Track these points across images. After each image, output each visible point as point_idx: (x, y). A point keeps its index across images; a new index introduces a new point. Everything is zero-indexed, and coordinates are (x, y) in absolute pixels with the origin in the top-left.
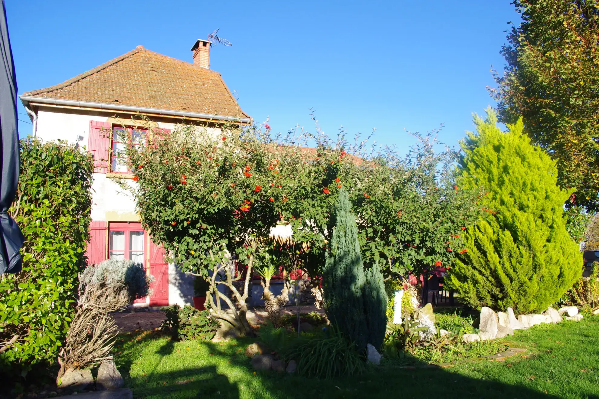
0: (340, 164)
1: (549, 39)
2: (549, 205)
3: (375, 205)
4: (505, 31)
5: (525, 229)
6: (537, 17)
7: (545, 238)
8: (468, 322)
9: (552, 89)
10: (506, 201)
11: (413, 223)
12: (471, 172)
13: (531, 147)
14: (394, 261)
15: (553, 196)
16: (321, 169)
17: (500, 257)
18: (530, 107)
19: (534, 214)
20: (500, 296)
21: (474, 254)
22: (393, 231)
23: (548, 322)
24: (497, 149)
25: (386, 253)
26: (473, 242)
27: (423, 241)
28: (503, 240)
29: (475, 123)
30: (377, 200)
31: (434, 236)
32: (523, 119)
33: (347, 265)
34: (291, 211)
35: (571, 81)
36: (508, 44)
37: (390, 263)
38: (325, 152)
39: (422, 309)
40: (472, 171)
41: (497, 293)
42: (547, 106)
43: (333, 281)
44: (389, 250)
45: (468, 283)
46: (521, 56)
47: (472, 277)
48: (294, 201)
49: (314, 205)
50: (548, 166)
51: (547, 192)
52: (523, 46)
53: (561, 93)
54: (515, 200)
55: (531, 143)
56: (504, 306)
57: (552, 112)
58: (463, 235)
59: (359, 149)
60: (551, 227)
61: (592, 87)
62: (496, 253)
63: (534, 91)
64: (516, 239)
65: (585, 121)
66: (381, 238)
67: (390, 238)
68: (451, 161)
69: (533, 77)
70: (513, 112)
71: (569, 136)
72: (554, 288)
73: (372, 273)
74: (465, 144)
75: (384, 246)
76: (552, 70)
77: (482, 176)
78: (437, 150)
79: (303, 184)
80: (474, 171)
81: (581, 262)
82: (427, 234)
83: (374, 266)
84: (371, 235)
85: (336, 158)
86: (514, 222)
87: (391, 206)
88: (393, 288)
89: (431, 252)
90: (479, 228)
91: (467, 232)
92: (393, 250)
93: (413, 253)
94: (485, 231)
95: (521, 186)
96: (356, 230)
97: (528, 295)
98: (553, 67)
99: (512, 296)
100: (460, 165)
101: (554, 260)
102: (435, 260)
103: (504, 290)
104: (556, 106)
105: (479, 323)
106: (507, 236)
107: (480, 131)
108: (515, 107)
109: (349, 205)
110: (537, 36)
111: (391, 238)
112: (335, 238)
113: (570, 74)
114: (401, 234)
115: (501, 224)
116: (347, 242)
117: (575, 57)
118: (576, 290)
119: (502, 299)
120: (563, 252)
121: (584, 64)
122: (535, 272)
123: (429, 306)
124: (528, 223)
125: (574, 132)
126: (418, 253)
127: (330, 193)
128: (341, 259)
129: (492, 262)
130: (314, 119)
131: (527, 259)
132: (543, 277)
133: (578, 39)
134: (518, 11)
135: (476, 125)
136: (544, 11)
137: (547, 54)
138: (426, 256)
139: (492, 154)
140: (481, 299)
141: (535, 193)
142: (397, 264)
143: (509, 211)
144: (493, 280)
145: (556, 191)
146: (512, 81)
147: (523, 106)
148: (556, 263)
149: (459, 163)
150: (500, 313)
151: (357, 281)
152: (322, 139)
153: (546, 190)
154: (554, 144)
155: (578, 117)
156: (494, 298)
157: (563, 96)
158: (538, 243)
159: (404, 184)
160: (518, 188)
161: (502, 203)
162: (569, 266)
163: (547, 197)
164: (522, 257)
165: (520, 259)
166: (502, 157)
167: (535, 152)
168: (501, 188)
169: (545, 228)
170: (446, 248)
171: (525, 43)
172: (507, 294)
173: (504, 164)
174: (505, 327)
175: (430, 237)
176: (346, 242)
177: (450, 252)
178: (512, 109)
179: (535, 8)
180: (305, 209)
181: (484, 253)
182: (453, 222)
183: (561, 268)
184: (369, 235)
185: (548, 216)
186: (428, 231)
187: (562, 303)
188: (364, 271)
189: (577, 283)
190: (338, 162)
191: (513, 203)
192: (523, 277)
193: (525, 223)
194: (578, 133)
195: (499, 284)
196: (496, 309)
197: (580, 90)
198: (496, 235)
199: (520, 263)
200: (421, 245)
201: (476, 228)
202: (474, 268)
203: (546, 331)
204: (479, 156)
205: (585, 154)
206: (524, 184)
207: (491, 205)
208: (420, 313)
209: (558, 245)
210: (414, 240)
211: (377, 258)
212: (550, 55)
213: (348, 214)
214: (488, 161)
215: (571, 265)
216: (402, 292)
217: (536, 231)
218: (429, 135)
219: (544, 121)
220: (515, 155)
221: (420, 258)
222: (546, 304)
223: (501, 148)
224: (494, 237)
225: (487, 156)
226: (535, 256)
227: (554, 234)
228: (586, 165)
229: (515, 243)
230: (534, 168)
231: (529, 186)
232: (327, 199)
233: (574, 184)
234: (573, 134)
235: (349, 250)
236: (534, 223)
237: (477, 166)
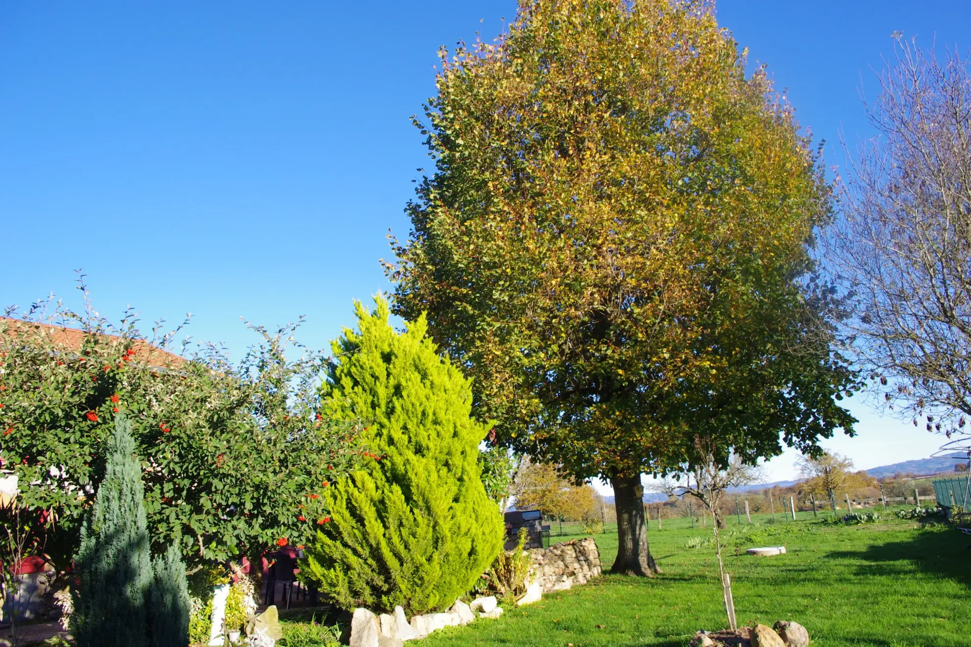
0: (120, 371)
1: (470, 202)
2: (457, 446)
3: (179, 444)
4: (414, 181)
5: (423, 483)
6: (456, 169)
7: (451, 496)
8: (334, 635)
9: (470, 274)
10: (396, 439)
11: (242, 475)
12: (346, 392)
13: (438, 358)
14: (208, 539)
15: (463, 433)
16: (86, 376)
17: (386, 527)
18: (441, 297)
19: (436, 459)
20: (385, 588)
21: (345, 523)
22: (208, 489)
23: (455, 623)
24: (387, 358)
25: (194, 525)
26: (344, 503)
27: (258, 505)
28: (390, 499)
29: (357, 315)
30: (183, 435)
31: (277, 496)
32: (427, 315)
33: (119, 551)
34: (21, 451)
35: (495, 266)
36: (417, 200)
37: (201, 543)
38: (97, 348)
39: (260, 617)
40: (348, 390)
41: (381, 583)
42: (463, 298)
43: (91, 580)
44: (200, 521)
45: (335, 570)
46: (432, 220)
47: (342, 560)
48: (29, 432)
49: (68, 440)
50: (459, 388)
51: (455, 427)
52: (435, 207)
53: (481, 281)
54: (410, 438)
55: (436, 352)
56: (391, 604)
57: (470, 308)
58: (329, 492)
59: (160, 346)
60: (460, 479)
61: (521, 278)
62: (379, 521)
63: (448, 274)
64: (408, 498)
65: (512, 325)
66: (188, 500)
67: (202, 501)
68: (313, 374)
69: (446, 254)
70: (417, 302)
71: (490, 345)
72: (464, 571)
73: (166, 563)
74: (339, 346)
75: (190, 515)
76: (472, 247)
77: (362, 400)
78: (291, 356)
79: (47, 403)
80: (351, 391)
81: (501, 529)
82: (265, 494)
83: (170, 549)
84: (169, 495)
85: (115, 360)
86: (406, 472)
87: (205, 447)
88: (211, 582)
89: (272, 522)
90: (354, 481)
91: (336, 488)
92: (206, 521)
93: (242, 525)
94: (363, 486)
95: (420, 416)
96: (140, 485)
97: (426, 584)
98: (473, 243)
99: (403, 587)
100: (330, 379)
101: (463, 530)
102: (277, 536)
103: (390, 578)
104: (474, 299)
105: (350, 635)
106: (396, 493)
107: (364, 329)
108: (419, 295)
109: (131, 444)
110: (455, 195)
111: (204, 500)
112: (100, 502)
113: (494, 256)
114: (222, 493)
115: (388, 474)
116: (123, 510)
117: (500, 233)
118: (496, 571)
119: (387, 593)
120: (477, 517)
121: (512, 245)
122: (437, 549)
123: (273, 610)
124: (426, 473)
125: (497, 339)
126: (250, 525)
127: (100, 420)
128: (109, 539)
129: (372, 535)
130: (83, 289)
131: (425, 530)
132: (447, 555)
133: (506, 209)
134: (431, 157)
135: (358, 319)
136: (466, 163)
137: (467, 223)
138: (263, 529)
139: (378, 366)
140: (355, 594)
141: (438, 428)
142: (214, 544)
143: (401, 454)
144: (374, 563)
145: (468, 426)
146: (418, 255)
147: (432, 294)
148: (466, 534)
149: (329, 376)
150: (384, 616)
151: (136, 578)
152: (94, 324)
153: (454, 424)
154: (471, 354)
155: (503, 317)
156: (376, 591)
157: (485, 285)
158: (441, 503)
159: (231, 411)
160: (415, 420)
161: (391, 441)
162: (484, 537)
163: (455, 434)
164: (417, 526)
165: (414, 529)
166: (393, 371)
167: (441, 365)
168: (389, 419)
169: (451, 480)
170: (296, 516)
171: (438, 203)
172: (395, 584)
173: (396, 382)
174: (390, 639)
175: (269, 498)
176: (120, 509)
177: (304, 522)
178: (415, 297)
179: (454, 156)
180: (48, 449)
181: (360, 520)
182: (309, 473)
183: (473, 541)
184: (167, 495)
185: (456, 462)
186: (266, 489)
187: (477, 592)
188: (152, 560)
189: (497, 560)
190: (118, 368)
191: (406, 443)
192: (419, 557)
193: (423, 475)
194: (502, 342)
195: (383, 569)
196: (378, 609)
197: (506, 281)
198: (380, 491)
199: (414, 535)
200: (256, 512)
201: (350, 481)
202: (345, 545)
203: (451, 639)
204: (359, 368)
205: (511, 371)
206: (424, 413)
207: (374, 445)
208: (257, 623)
209: (470, 506)
210: (243, 504)
211: (177, 534)
212: (471, 225)
213: (128, 460)
214: (372, 376)
215: (487, 536)
216: (227, 588)
217: (439, 486)
218: (280, 331)
219: (458, 320)
220: (413, 368)
221: (253, 533)
222: (452, 596)
223: (393, 358)
224: (377, 496)
225: (371, 368)
226: (436, 524)
227: (464, 489)
228: (511, 388)
229: (408, 504)
230: (439, 390)
231: (431, 417)
232: (93, 431)
233: (495, 414)
234: (495, 342)
235: (125, 524)
236: (436, 474)
237: (356, 383)
